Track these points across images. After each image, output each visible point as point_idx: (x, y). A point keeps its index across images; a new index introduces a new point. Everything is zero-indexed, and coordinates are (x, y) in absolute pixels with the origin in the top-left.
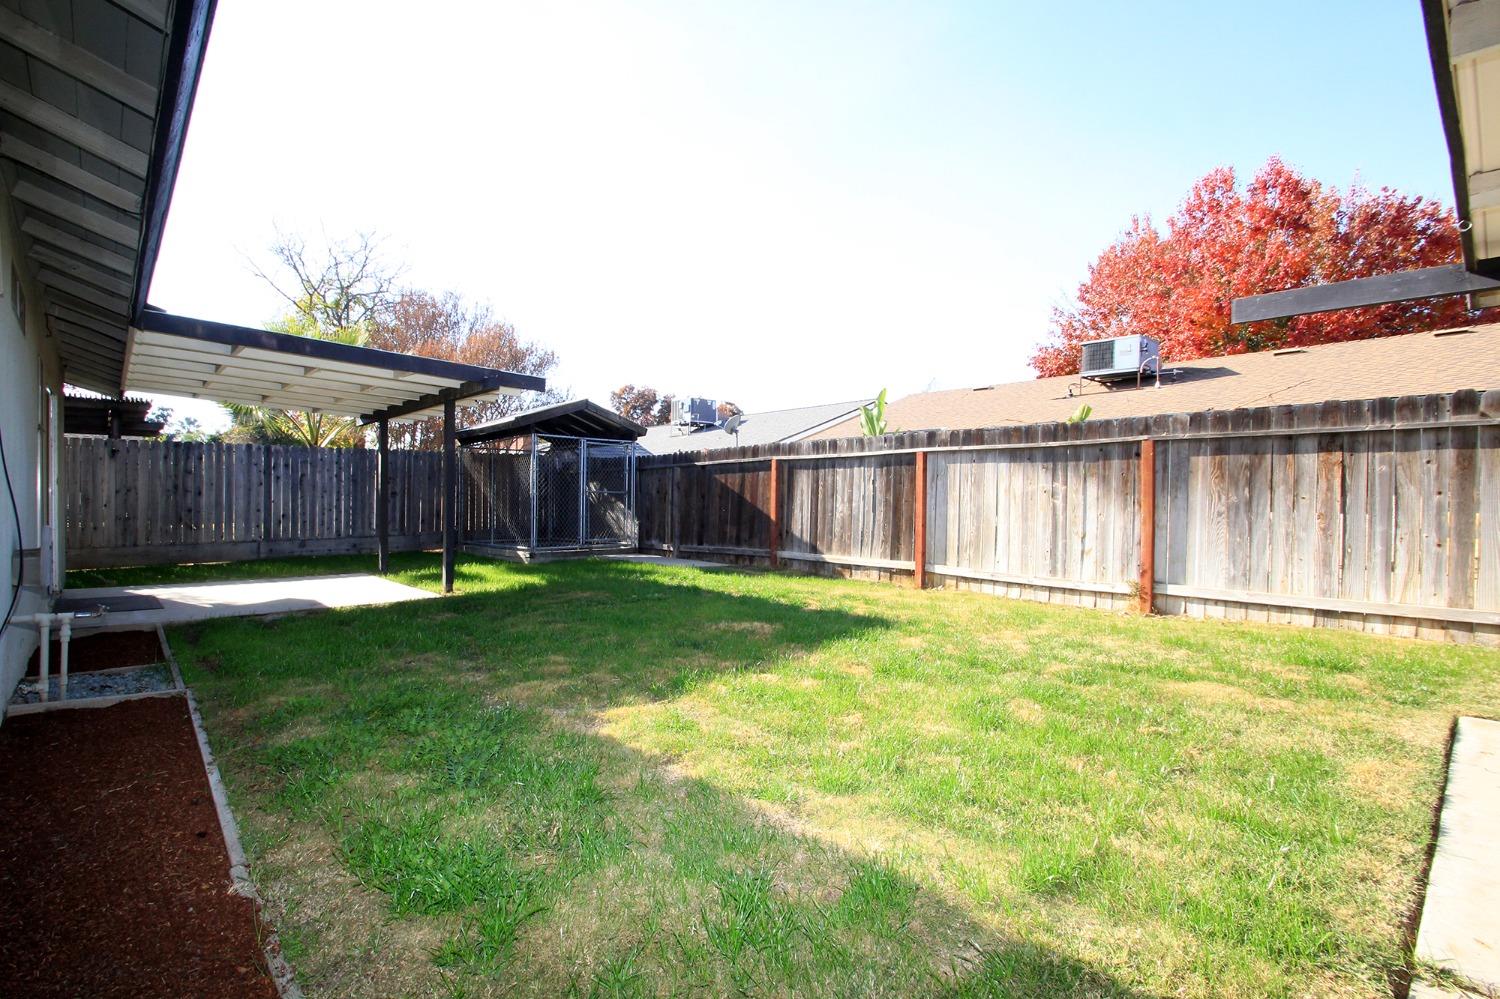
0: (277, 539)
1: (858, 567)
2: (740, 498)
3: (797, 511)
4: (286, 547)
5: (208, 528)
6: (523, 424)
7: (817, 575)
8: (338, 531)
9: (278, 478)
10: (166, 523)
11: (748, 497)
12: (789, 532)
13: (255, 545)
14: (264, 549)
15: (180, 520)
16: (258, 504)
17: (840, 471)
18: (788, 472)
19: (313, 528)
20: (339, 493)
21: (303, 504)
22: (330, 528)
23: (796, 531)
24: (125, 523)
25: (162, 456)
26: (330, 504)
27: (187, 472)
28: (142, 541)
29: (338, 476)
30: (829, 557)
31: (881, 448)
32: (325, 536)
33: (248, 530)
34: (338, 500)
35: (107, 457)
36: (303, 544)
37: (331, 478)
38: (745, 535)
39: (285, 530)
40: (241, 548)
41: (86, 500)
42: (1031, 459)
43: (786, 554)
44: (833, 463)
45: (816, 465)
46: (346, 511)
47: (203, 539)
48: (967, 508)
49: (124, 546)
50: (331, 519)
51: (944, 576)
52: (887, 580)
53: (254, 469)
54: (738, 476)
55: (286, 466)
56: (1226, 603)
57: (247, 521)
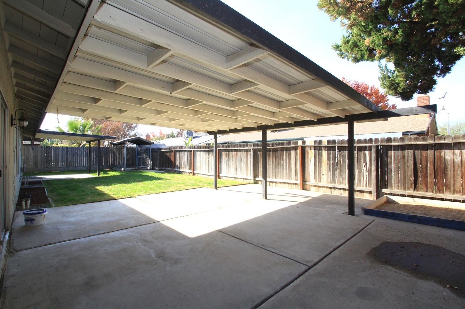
0: (69, 166)
1: (185, 172)
2: (169, 157)
3: (177, 161)
4: (71, 168)
5: (54, 164)
6: (122, 142)
7: (179, 174)
8: (83, 164)
9: (69, 154)
10: (44, 163)
11: (170, 158)
12: (176, 165)
13: (64, 168)
14: (66, 169)
15: (47, 163)
16: (65, 159)
17: (183, 153)
18: (175, 152)
19: (77, 165)
20: (83, 156)
21: (75, 159)
22: (81, 164)
23: (177, 164)
24: (36, 163)
25: (43, 149)
26: (81, 159)
27: (49, 153)
28: (39, 167)
29: (84, 153)
30: (181, 170)
31: (188, 149)
32: (80, 166)
33: (62, 164)
34: (83, 158)
35: (31, 150)
36: (75, 168)
37: (82, 154)
38: (169, 166)
39: (71, 165)
40: (61, 168)
41: (27, 159)
42: (206, 152)
43: (175, 169)
44: (182, 151)
45: (180, 151)
46: (85, 161)
47: (52, 166)
48: (199, 160)
49: (35, 168)
50: (81, 162)
51: (196, 173)
52: (189, 174)
53: (64, 152)
54: (168, 153)
55: (71, 151)
56: (226, 177)
57: (62, 163)
